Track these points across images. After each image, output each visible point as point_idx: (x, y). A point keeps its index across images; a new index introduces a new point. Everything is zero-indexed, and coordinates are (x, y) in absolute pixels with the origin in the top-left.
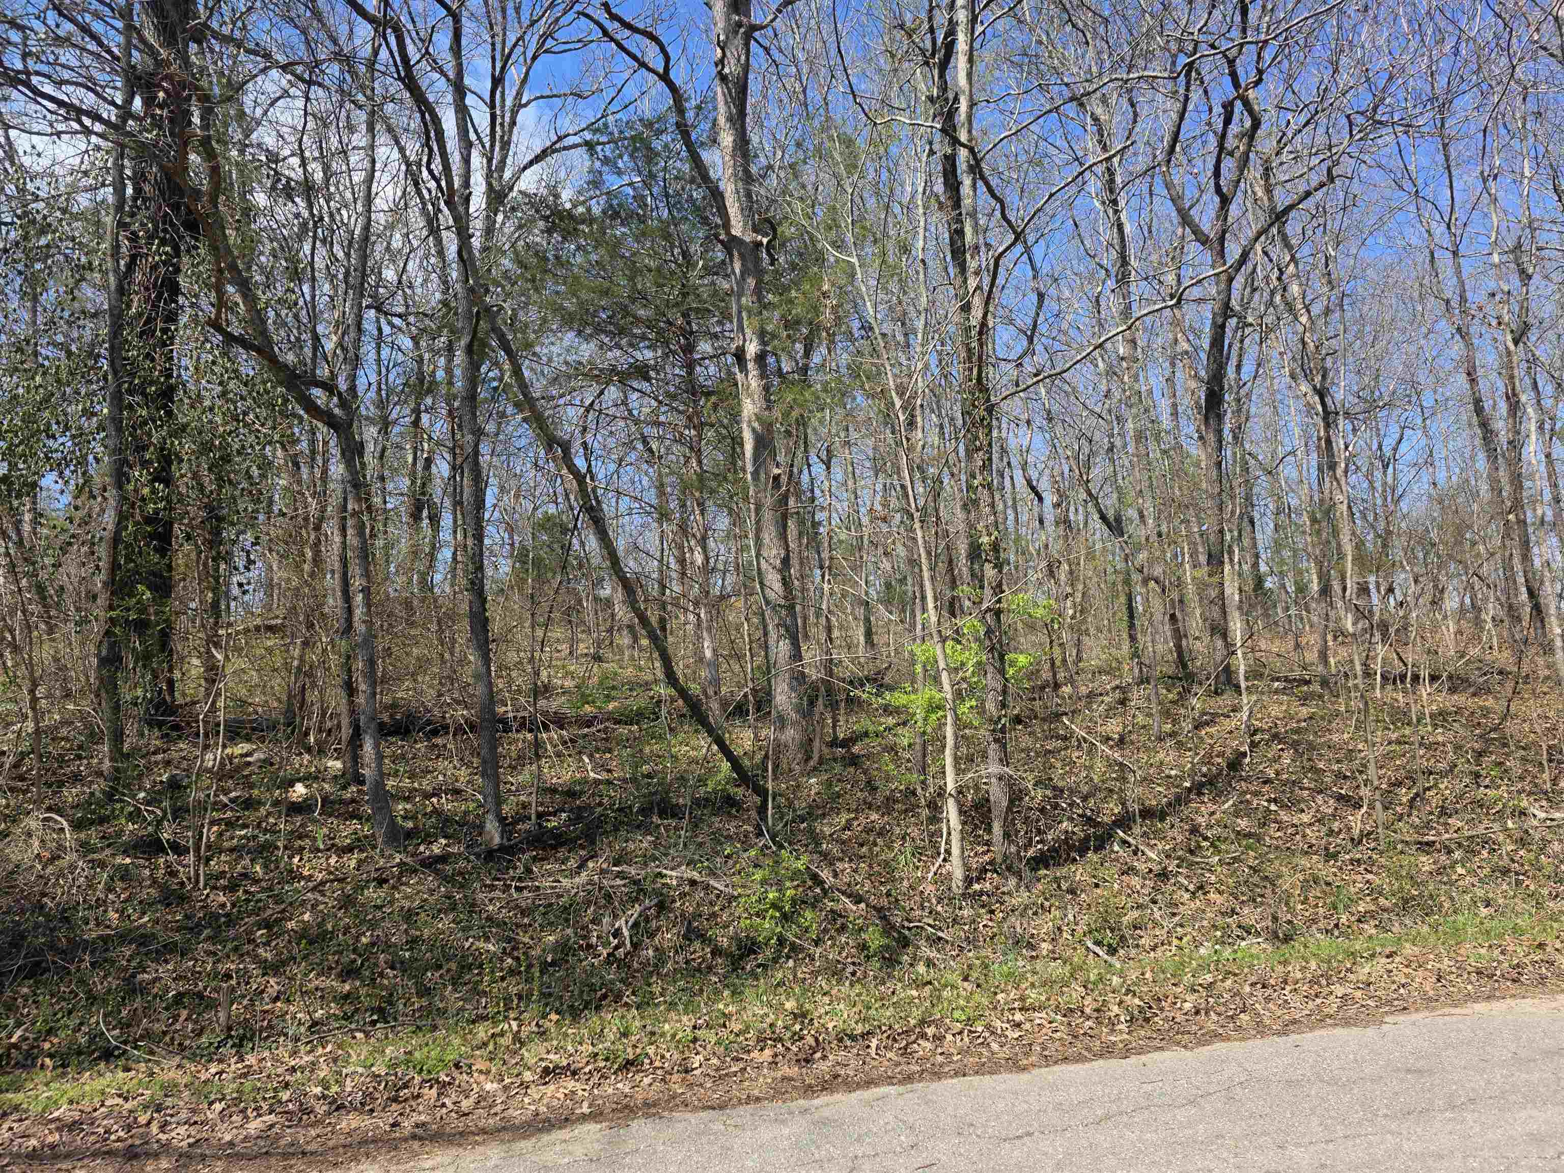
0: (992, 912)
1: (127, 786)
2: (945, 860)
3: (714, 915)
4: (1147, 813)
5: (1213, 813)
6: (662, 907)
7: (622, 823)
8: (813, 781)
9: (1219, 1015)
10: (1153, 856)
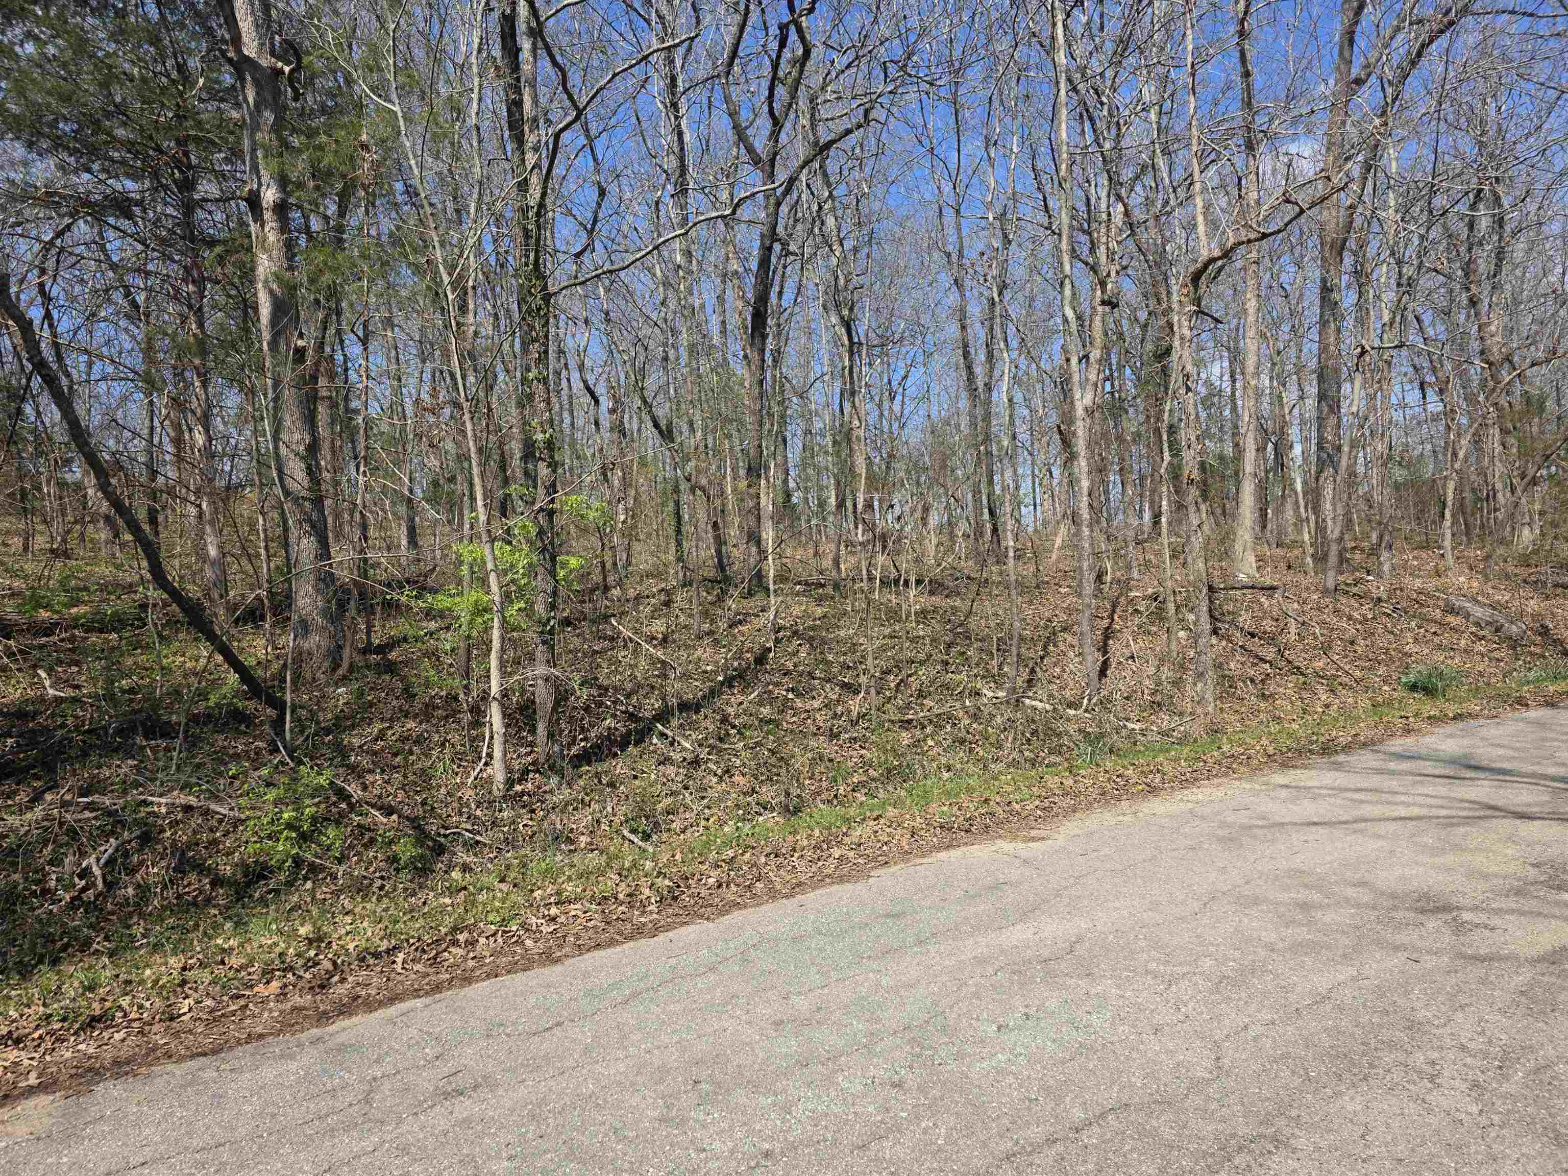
0: (533, 811)
2: (486, 764)
3: (214, 842)
4: (684, 707)
5: (741, 703)
6: (146, 839)
7: (92, 746)
8: (341, 690)
9: (738, 886)
10: (688, 746)
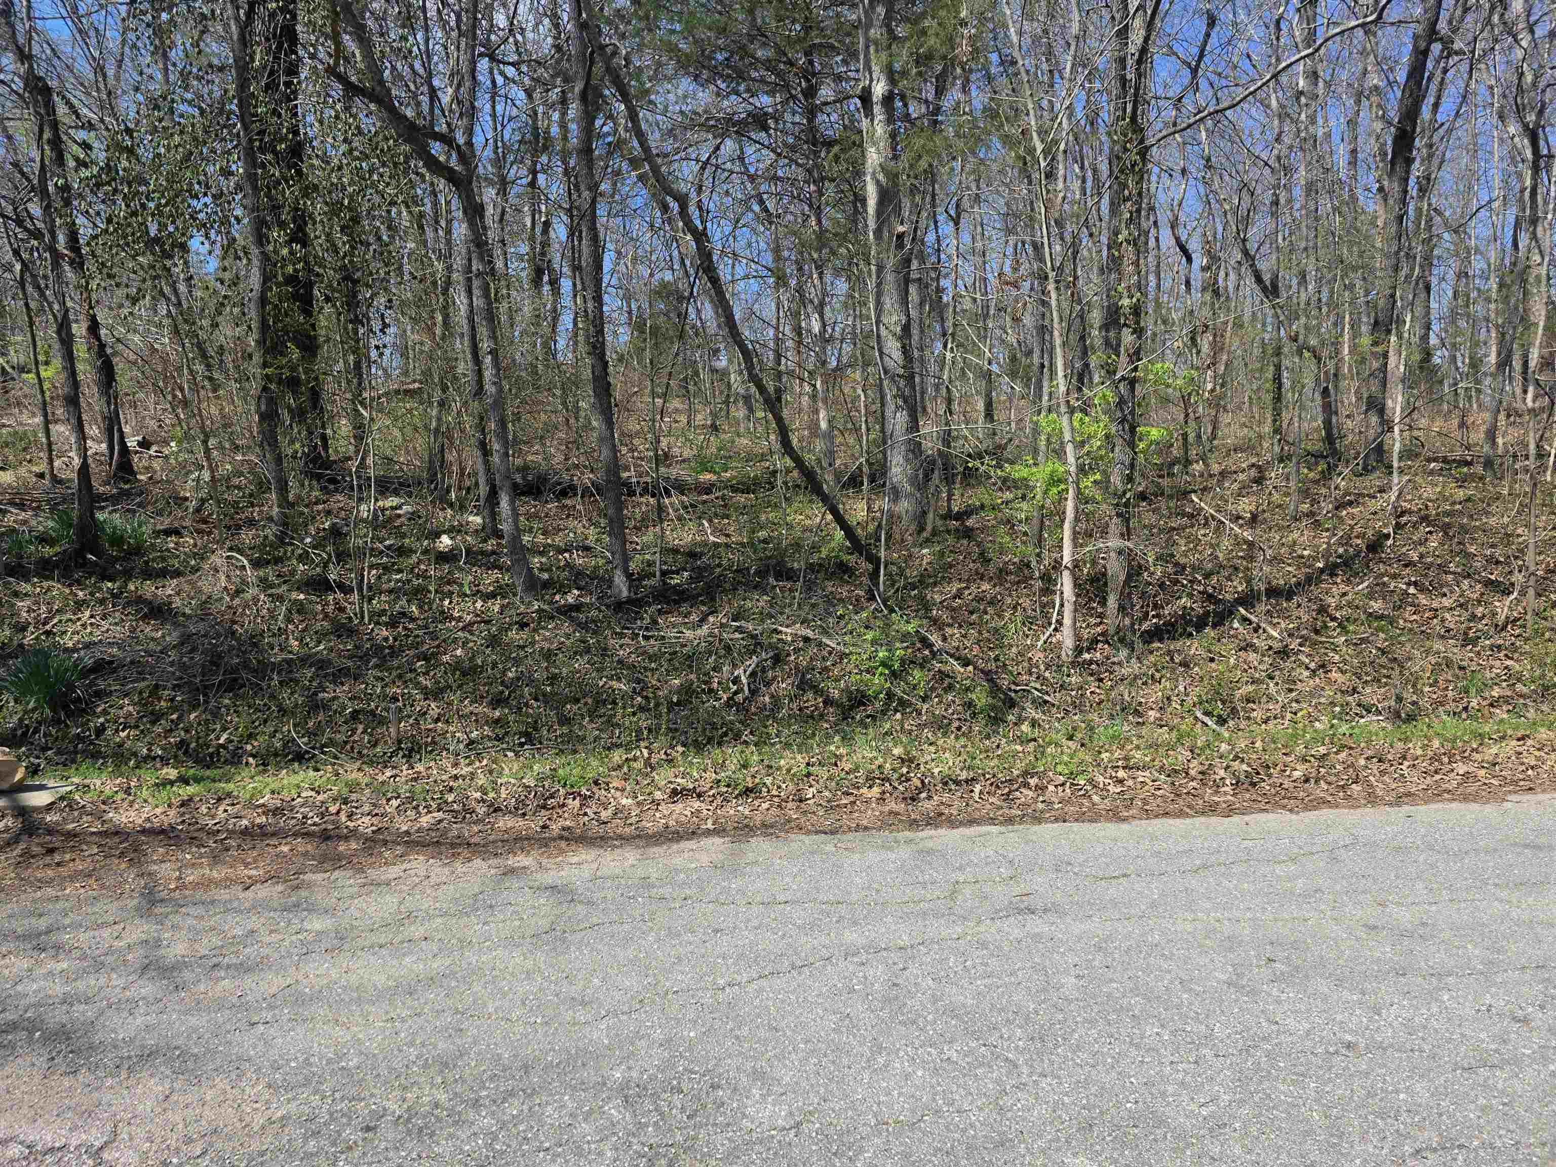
0: (1101, 680)
1: (296, 531)
2: (1056, 630)
3: (826, 669)
4: (1273, 592)
5: (1344, 594)
6: (778, 660)
7: (739, 582)
8: (925, 551)
10: (1275, 634)
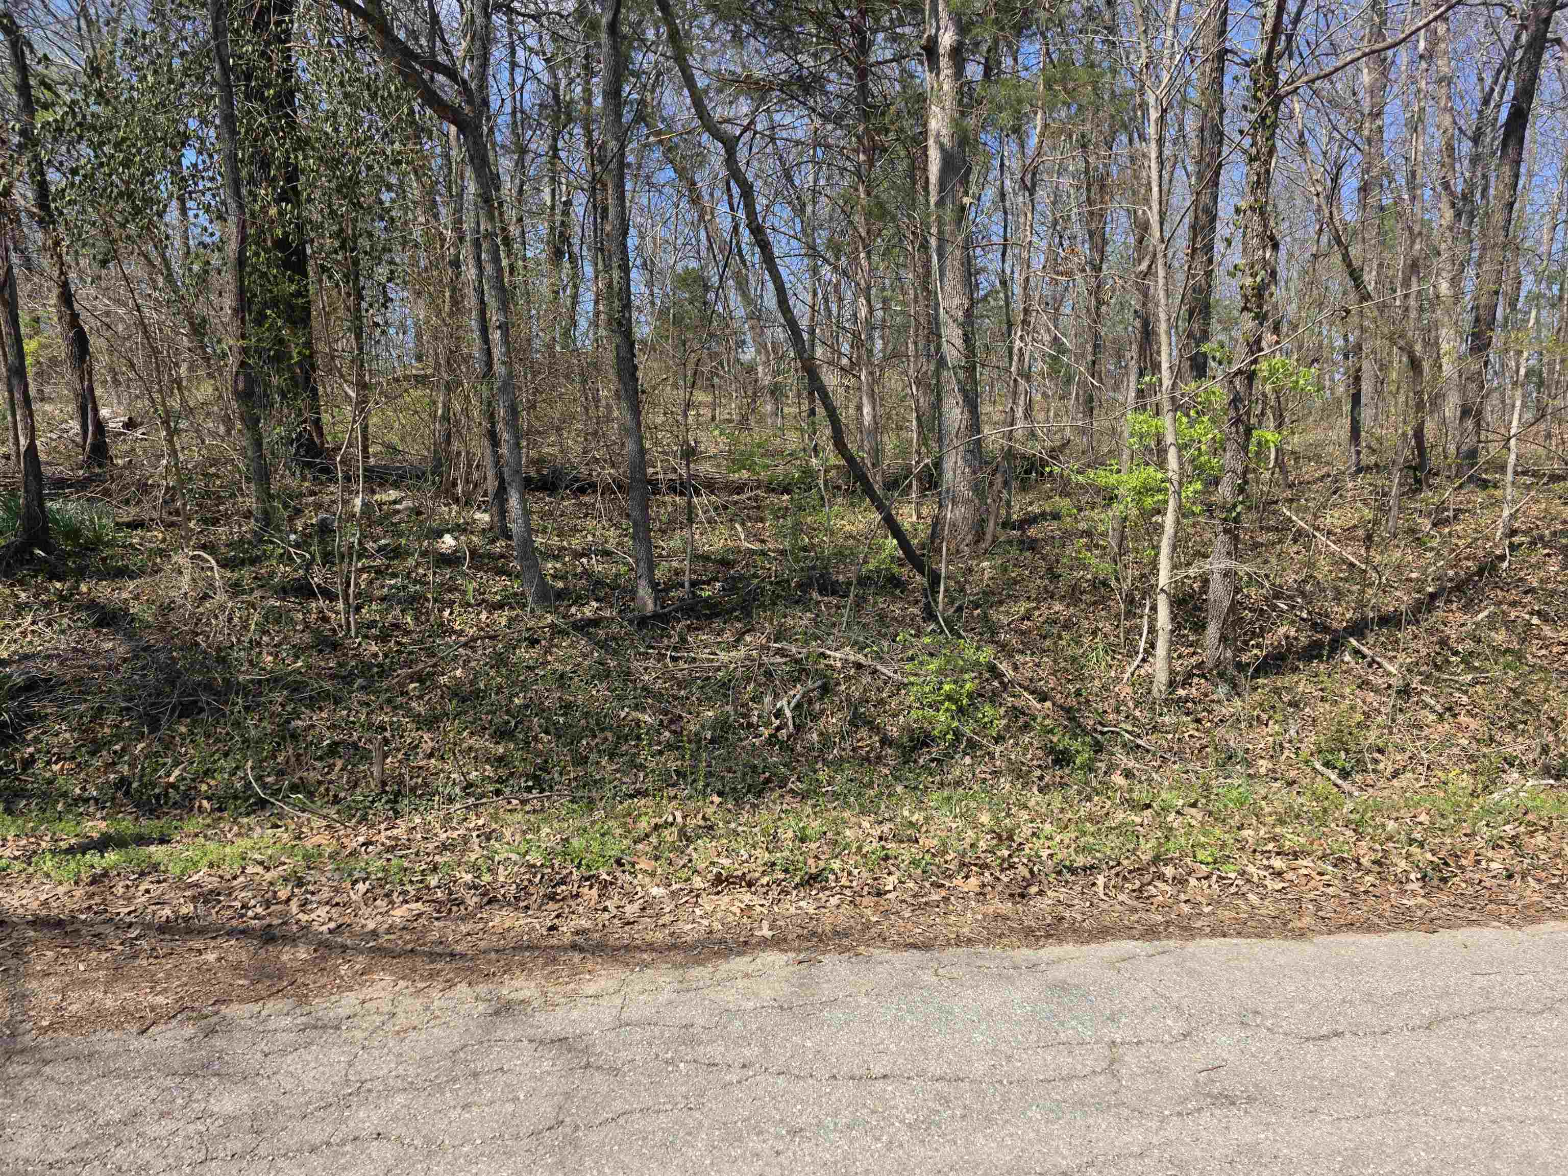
0: (1198, 721)
1: (278, 529)
2: (1144, 660)
3: (882, 702)
4: (1384, 620)
5: (1463, 625)
6: (825, 689)
7: (778, 596)
8: (985, 564)
9: (1539, 881)
10: (1393, 670)
